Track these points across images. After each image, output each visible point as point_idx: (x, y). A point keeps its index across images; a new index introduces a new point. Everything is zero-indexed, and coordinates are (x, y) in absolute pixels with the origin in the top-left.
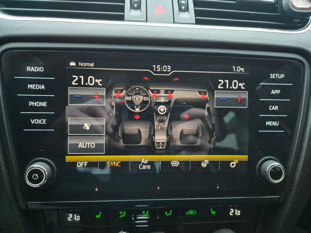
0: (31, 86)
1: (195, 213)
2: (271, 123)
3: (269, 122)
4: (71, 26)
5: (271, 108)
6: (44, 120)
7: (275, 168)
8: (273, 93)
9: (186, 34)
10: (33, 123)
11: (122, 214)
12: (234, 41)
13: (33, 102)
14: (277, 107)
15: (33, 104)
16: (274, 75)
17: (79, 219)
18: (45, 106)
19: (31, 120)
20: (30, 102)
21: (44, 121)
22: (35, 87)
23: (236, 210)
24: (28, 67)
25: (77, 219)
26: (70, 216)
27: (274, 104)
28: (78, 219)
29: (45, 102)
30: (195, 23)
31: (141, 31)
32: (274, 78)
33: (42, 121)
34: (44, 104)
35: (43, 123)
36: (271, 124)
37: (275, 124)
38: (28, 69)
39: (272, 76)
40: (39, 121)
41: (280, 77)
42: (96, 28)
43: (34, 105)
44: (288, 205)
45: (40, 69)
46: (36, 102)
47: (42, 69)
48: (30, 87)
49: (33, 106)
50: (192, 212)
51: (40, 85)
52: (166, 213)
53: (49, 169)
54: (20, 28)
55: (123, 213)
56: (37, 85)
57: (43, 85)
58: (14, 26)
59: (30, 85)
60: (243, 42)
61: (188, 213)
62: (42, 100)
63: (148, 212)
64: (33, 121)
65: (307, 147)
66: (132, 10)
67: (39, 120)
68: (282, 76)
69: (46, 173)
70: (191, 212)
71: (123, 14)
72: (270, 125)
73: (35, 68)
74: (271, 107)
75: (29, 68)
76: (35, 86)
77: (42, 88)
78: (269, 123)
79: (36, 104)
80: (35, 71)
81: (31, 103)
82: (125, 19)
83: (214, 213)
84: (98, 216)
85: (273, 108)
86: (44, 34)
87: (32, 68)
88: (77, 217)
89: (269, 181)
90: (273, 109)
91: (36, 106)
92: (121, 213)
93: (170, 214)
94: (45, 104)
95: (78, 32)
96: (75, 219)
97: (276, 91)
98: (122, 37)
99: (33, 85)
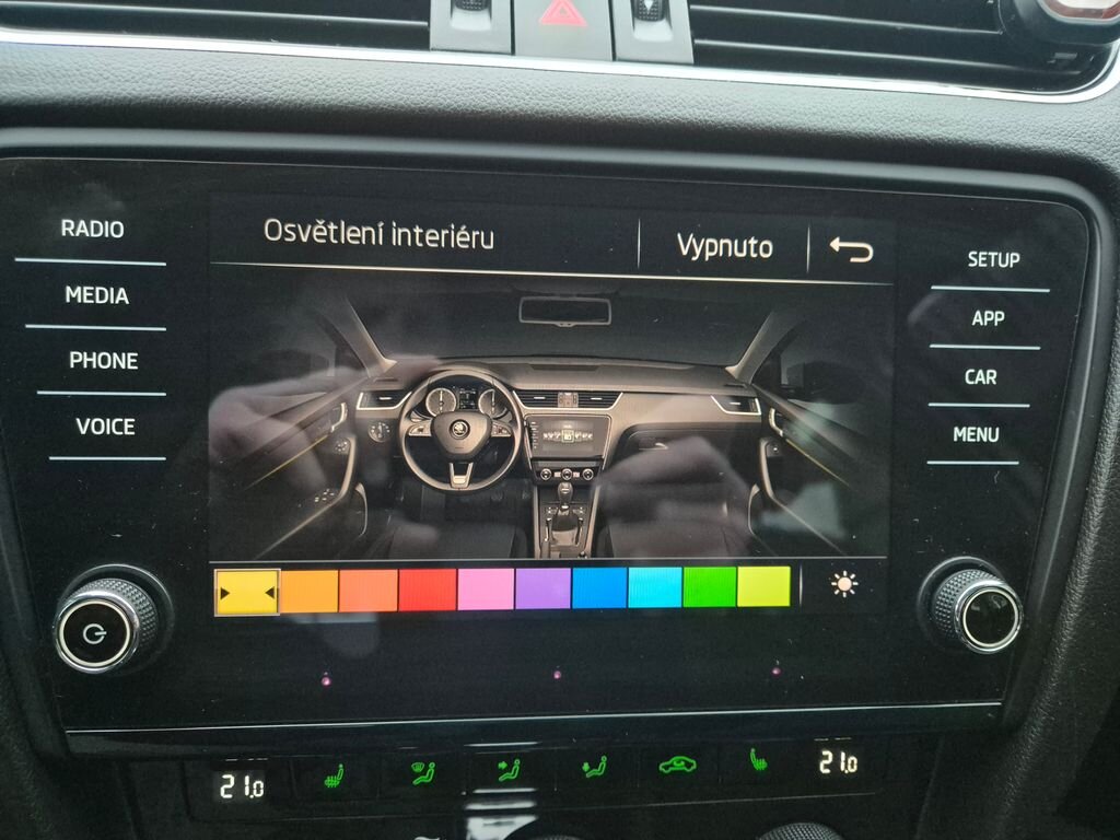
0: (78, 294)
1: (692, 764)
2: (970, 434)
3: (964, 429)
4: (226, 68)
5: (972, 377)
6: (127, 420)
7: (984, 600)
8: (978, 323)
9: (659, 99)
10: (83, 432)
11: (424, 773)
12: (835, 127)
13: (85, 354)
14: (991, 374)
15: (86, 360)
16: (981, 254)
17: (262, 791)
18: (130, 367)
19: (78, 420)
20: (72, 354)
21: (127, 426)
22: (93, 298)
23: (843, 755)
24: (64, 222)
25: (255, 791)
26: (228, 781)
27: (982, 361)
28: (258, 792)
29: (130, 355)
30: (691, 59)
31: (493, 86)
32: (981, 265)
33: (120, 426)
34: (127, 361)
35: (123, 431)
36: (972, 437)
37: (985, 435)
38: (67, 227)
39: (977, 259)
40: (108, 426)
41: (1004, 262)
42: (320, 76)
43: (90, 363)
44: (1034, 734)
45: (112, 229)
46: (94, 354)
47: (117, 230)
48: (74, 296)
49: (85, 366)
50: (683, 763)
51: (112, 289)
52: (586, 767)
53: (147, 606)
54: (36, 73)
55: (426, 768)
56: (98, 289)
57: (122, 290)
58: (10, 64)
59: (73, 290)
60: (868, 131)
61: (666, 767)
62: (117, 344)
63: (517, 762)
64: (83, 426)
65: (1102, 520)
66: (458, 13)
67: (108, 420)
68: (1013, 259)
69: (136, 620)
70: (679, 762)
71: (425, 24)
72: (969, 440)
73: (93, 222)
74: (970, 374)
75: (68, 225)
76: (93, 292)
77: (119, 298)
78: (962, 433)
79: (95, 360)
80: (93, 235)
81: (77, 358)
82: (433, 42)
83: (760, 765)
84: (332, 782)
85: (981, 377)
86: (125, 98)
87: (82, 223)
88: (255, 786)
89: (963, 646)
90: (980, 382)
91: (94, 366)
92: (418, 767)
93: (599, 772)
94: (130, 361)
95: (256, 89)
96: (247, 793)
97: (991, 313)
98: (421, 110)
99: (85, 288)
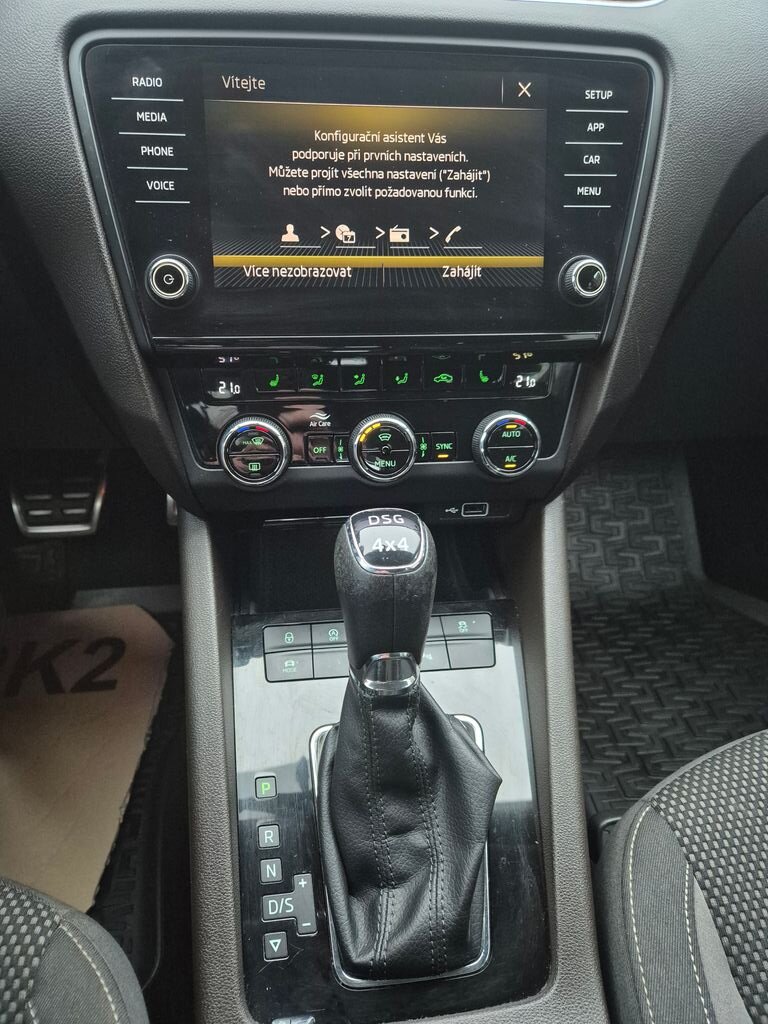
0: (142, 116)
1: (451, 380)
2: (586, 191)
3: (583, 188)
5: (587, 159)
6: (170, 183)
7: (588, 269)
8: (590, 130)
10: (150, 188)
11: (318, 380)
13: (148, 148)
14: (597, 158)
15: (149, 151)
16: (592, 92)
17: (239, 390)
18: (170, 155)
19: (147, 182)
20: (142, 147)
21: (170, 185)
22: (150, 118)
23: (528, 378)
24: (133, 78)
25: (236, 390)
26: (222, 386)
27: (593, 151)
29: (169, 148)
32: (591, 98)
33: (167, 186)
34: (168, 151)
35: (169, 188)
37: (594, 191)
38: (136, 81)
39: (590, 95)
40: (162, 185)
41: (604, 96)
46: (152, 148)
47: (159, 82)
49: (149, 154)
51: (159, 114)
52: (397, 379)
55: (319, 377)
56: (152, 113)
57: (163, 114)
59: (140, 114)
61: (438, 379)
62: (164, 142)
63: (363, 375)
64: (150, 185)
67: (161, 182)
68: (609, 94)
70: (444, 377)
72: (585, 194)
73: (147, 78)
76: (150, 115)
77: (162, 119)
78: (582, 191)
79: (153, 151)
80: (147, 85)
81: (145, 150)
83: (485, 379)
84: (274, 384)
85: (591, 160)
87: (142, 79)
90: (591, 163)
91: (153, 154)
92: (315, 377)
93: (404, 381)
94: (170, 151)
96: (232, 391)
97: (598, 124)
98: (305, 14)
99: (146, 113)
